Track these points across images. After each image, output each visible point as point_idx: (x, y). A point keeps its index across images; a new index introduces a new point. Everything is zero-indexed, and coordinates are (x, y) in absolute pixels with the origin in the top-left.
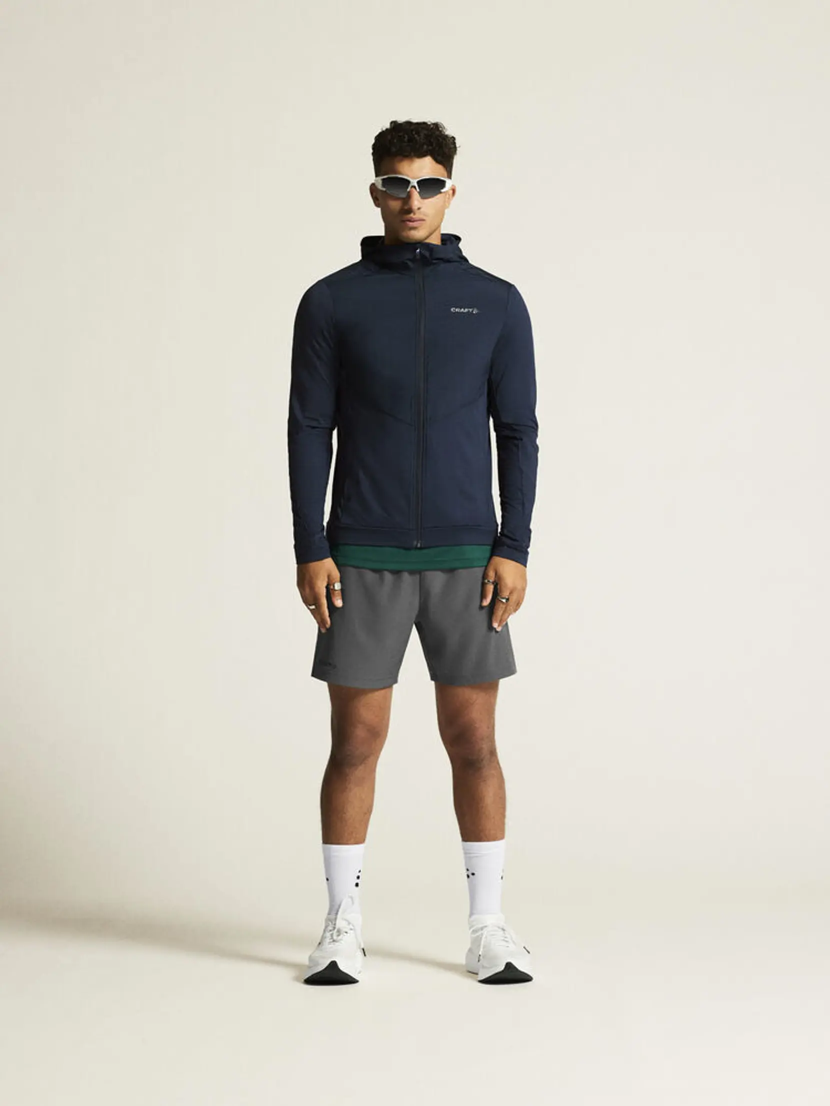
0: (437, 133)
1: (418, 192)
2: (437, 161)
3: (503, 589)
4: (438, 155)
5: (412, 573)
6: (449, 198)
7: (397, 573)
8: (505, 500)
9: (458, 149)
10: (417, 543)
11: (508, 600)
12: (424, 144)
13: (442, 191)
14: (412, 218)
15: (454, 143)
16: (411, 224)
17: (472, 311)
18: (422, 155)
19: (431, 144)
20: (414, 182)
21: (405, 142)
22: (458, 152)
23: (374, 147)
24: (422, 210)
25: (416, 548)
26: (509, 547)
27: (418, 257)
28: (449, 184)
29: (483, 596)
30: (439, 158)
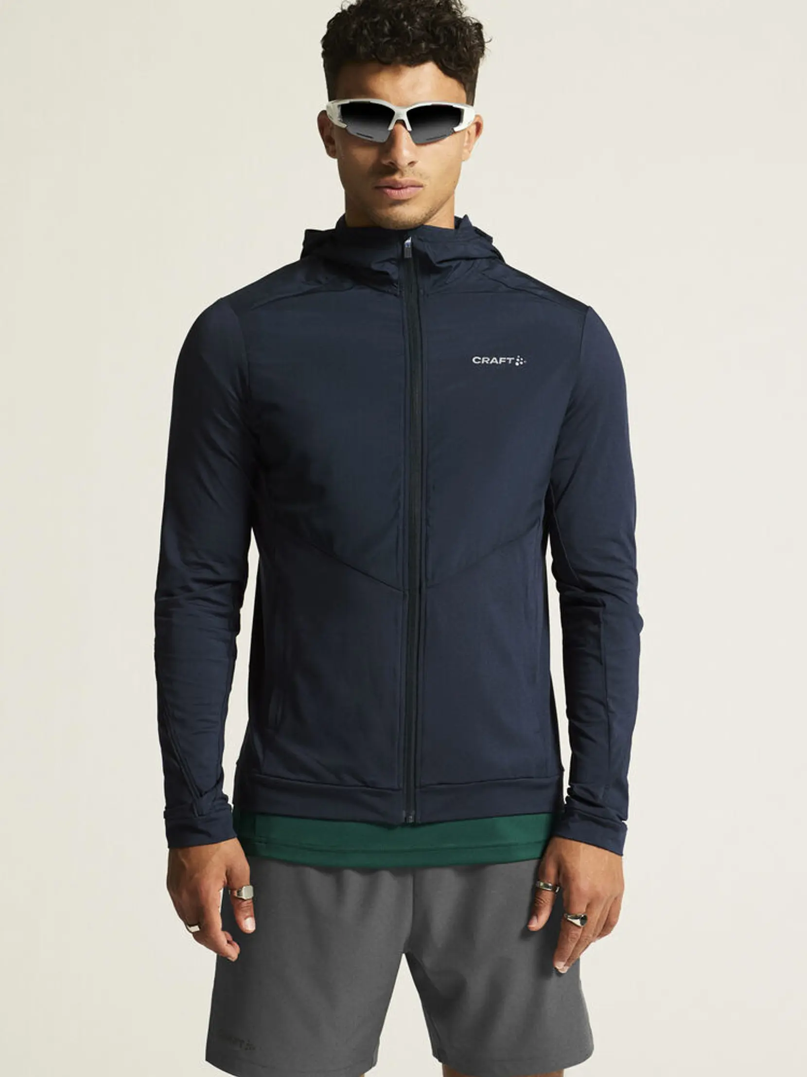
0: (447, 17)
1: (409, 132)
2: (446, 70)
3: (575, 897)
4: (450, 60)
5: (398, 871)
6: (469, 141)
7: (369, 871)
8: (577, 724)
9: (486, 45)
10: (408, 814)
11: (584, 919)
12: (423, 39)
13: (456, 129)
14: (396, 182)
15: (480, 35)
16: (395, 194)
17: (514, 362)
18: (416, 61)
19: (436, 40)
20: (402, 113)
21: (384, 35)
22: (486, 52)
23: (327, 42)
24: (416, 165)
25: (405, 824)
26: (585, 818)
27: (408, 255)
28: (469, 115)
29: (533, 911)
30: (452, 67)
